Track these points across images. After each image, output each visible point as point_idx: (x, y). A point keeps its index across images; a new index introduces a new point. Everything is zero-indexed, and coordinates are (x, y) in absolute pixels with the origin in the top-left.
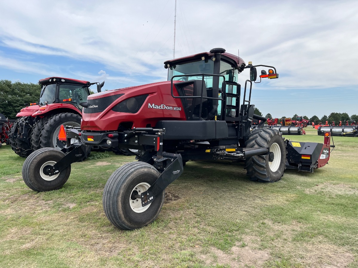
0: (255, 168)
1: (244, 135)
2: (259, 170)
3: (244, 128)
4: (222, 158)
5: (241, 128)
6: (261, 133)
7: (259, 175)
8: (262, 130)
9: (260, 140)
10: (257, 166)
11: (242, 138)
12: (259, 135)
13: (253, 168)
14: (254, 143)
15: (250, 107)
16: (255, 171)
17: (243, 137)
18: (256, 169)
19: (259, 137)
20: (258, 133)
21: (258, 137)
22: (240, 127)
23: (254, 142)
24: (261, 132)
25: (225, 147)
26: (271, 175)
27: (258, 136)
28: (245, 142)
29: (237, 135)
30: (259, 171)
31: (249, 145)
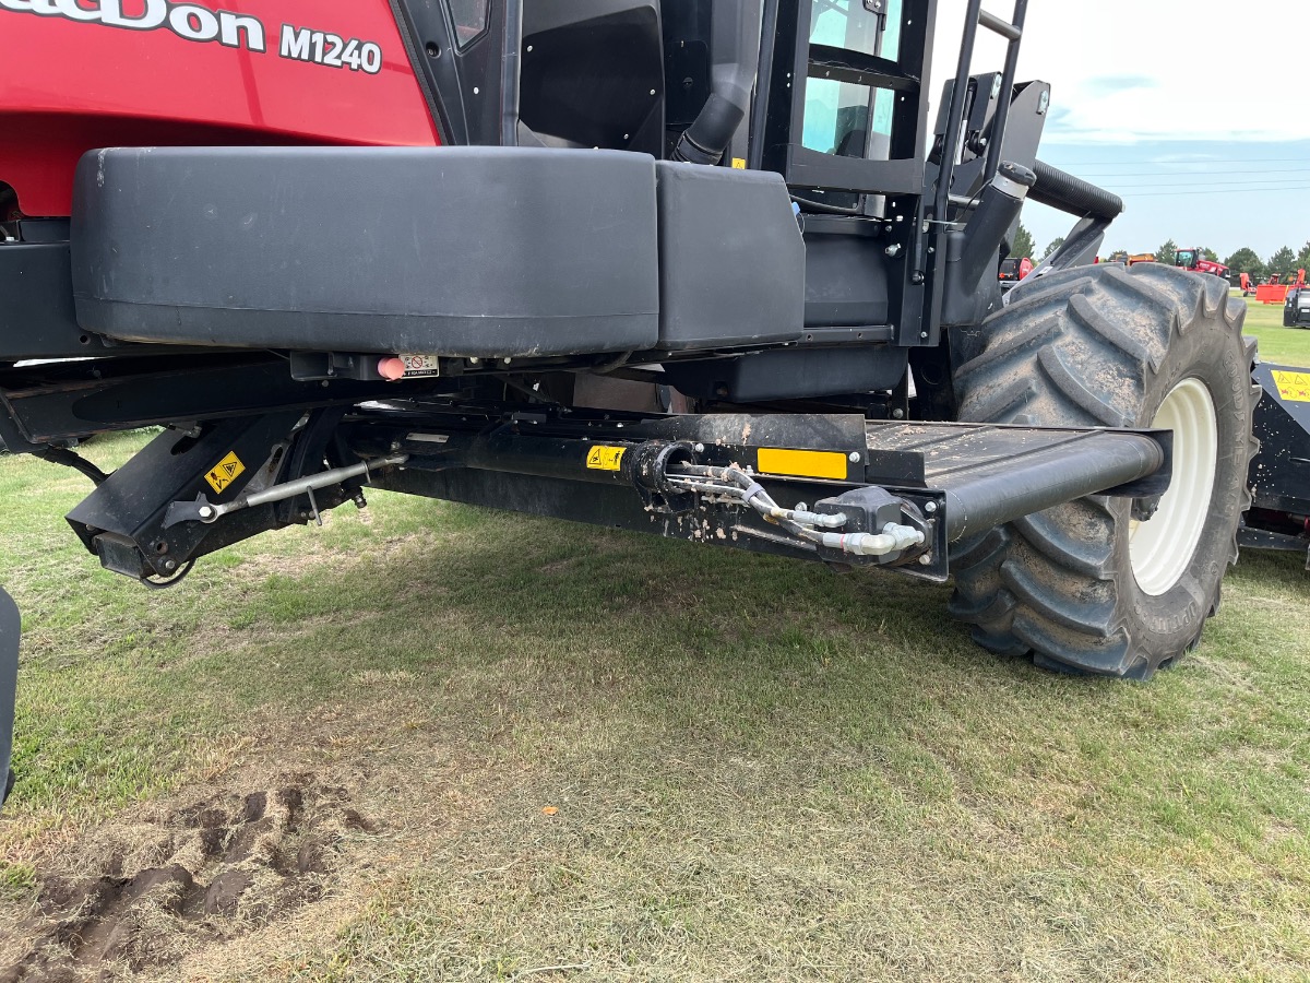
0: (1018, 577)
1: (953, 317)
2: (1050, 591)
3: (956, 258)
4: (721, 533)
5: (931, 259)
6: (1091, 300)
7: (1041, 623)
8: (1094, 283)
9: (1082, 357)
10: (1037, 567)
11: (934, 343)
12: (1073, 314)
13: (1006, 575)
14: (1025, 381)
15: (1015, 95)
16: (1019, 596)
17: (944, 332)
18: (1028, 588)
19: (1071, 338)
20: (1059, 301)
21: (1058, 334)
22: (925, 251)
23: (1024, 369)
24: (1088, 291)
25: (755, 428)
26: (1140, 626)
27: (1063, 321)
28: (959, 372)
29: (894, 315)
30: (1047, 604)
31: (984, 394)
